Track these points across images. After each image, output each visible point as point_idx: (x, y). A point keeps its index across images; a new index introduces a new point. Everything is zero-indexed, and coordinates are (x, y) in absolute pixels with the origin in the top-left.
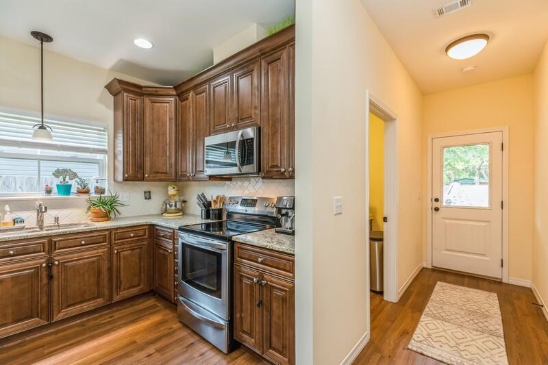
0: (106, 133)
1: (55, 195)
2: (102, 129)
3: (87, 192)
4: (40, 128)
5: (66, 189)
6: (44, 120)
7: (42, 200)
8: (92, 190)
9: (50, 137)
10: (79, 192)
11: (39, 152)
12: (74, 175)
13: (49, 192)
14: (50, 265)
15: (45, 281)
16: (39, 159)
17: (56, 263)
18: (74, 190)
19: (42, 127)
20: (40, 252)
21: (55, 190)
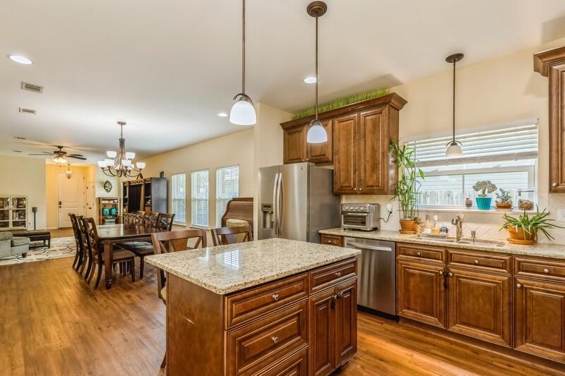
0: (537, 130)
1: (475, 208)
2: (534, 126)
3: (508, 207)
4: (452, 145)
5: (485, 203)
6: (456, 137)
7: (463, 212)
8: (515, 204)
9: (460, 151)
10: (499, 207)
11: (465, 166)
12: (494, 188)
13: (469, 205)
14: (446, 275)
15: (443, 288)
16: (463, 173)
17: (451, 274)
18: (493, 204)
19: (454, 144)
20: (439, 260)
21: (475, 203)
